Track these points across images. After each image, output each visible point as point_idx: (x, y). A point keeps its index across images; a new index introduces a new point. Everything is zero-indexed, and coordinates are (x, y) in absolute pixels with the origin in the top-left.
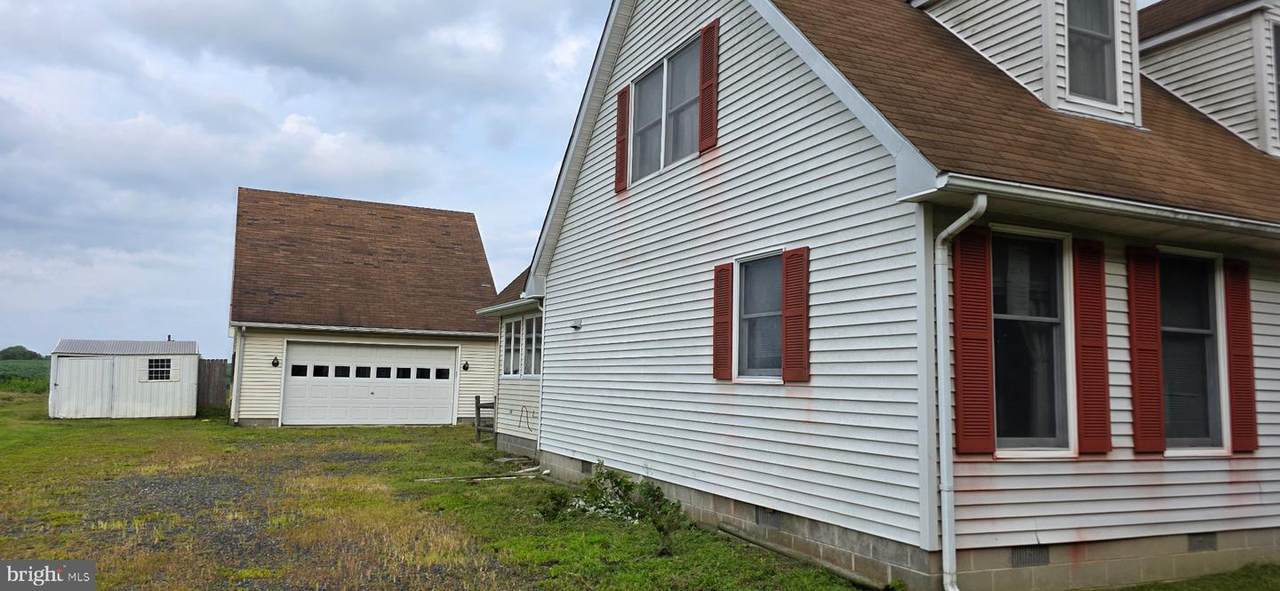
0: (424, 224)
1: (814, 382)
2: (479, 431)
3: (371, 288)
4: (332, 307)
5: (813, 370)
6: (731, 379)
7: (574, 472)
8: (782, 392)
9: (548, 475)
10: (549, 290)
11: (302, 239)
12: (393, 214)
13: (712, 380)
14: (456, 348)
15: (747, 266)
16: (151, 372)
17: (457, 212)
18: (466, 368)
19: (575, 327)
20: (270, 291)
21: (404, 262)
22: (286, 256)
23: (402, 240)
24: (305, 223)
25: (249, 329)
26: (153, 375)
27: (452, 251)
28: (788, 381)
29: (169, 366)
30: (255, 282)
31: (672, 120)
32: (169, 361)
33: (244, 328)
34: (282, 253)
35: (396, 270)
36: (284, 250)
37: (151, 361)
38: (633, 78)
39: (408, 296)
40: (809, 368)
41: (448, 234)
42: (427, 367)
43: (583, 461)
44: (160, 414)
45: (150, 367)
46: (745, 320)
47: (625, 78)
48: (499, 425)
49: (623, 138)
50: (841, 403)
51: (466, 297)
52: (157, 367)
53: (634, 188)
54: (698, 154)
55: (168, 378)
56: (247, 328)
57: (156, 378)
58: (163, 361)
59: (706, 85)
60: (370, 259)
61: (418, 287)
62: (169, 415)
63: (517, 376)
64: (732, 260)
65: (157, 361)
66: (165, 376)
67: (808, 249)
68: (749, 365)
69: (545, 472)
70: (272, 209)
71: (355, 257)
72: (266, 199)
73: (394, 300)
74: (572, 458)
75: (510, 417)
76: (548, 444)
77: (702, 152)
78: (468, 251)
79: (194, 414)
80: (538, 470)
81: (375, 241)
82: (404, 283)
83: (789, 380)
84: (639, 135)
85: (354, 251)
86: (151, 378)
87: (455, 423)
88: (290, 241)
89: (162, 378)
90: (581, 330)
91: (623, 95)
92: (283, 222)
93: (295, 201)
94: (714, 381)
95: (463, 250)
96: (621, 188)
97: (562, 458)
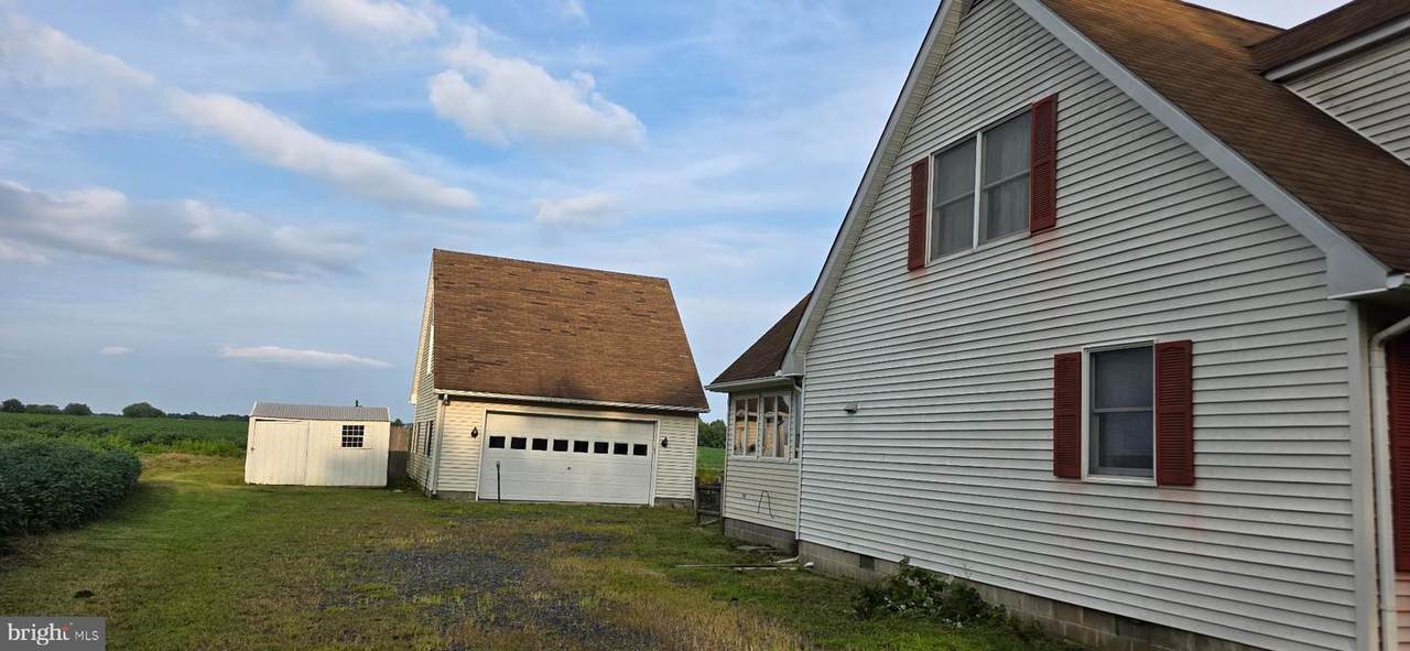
0: (618, 290)
1: (1200, 486)
2: (699, 514)
3: (569, 357)
4: (530, 376)
5: (1199, 473)
6: (1080, 478)
7: (852, 568)
8: (1155, 495)
9: (811, 567)
10: (809, 369)
11: (498, 304)
12: (587, 279)
13: (1052, 477)
14: (654, 423)
15: (1098, 357)
16: (344, 439)
17: (652, 278)
18: (664, 444)
19: (850, 411)
20: (470, 358)
21: (600, 330)
22: (483, 322)
23: (598, 306)
24: (500, 288)
25: (452, 398)
26: (347, 442)
27: (647, 319)
28: (1163, 484)
29: (362, 433)
30: (454, 348)
31: (986, 196)
32: (362, 428)
33: (446, 397)
34: (480, 318)
35: (593, 338)
36: (481, 315)
37: (345, 427)
38: (932, 151)
39: (606, 366)
40: (1193, 470)
41: (642, 300)
42: (625, 442)
43: (861, 555)
44: (352, 483)
45: (344, 433)
46: (1096, 414)
47: (923, 149)
48: (728, 510)
49: (920, 211)
50: (1240, 510)
51: (665, 369)
52: (350, 433)
53: (935, 267)
54: (1029, 234)
55: (361, 445)
56: (449, 396)
57: (349, 445)
58: (356, 427)
59: (1040, 162)
60: (567, 326)
61: (615, 357)
62: (361, 484)
63: (752, 457)
64: (1081, 349)
65: (350, 427)
66: (358, 443)
67: (1190, 343)
68: (1102, 462)
69: (809, 564)
70: (467, 272)
71: (554, 325)
72: (462, 262)
73: (593, 370)
74: (845, 551)
75: (743, 502)
76: (808, 533)
77: (1034, 232)
78: (663, 319)
79: (384, 483)
80: (797, 562)
81: (570, 307)
82: (602, 352)
83: (1163, 482)
84: (940, 211)
85: (552, 318)
86: (344, 445)
87: (653, 504)
88: (487, 307)
89: (355, 445)
90: (857, 414)
91: (920, 169)
92: (477, 285)
93: (491, 264)
94: (1053, 478)
95: (658, 319)
96: (916, 263)
97: (831, 551)
